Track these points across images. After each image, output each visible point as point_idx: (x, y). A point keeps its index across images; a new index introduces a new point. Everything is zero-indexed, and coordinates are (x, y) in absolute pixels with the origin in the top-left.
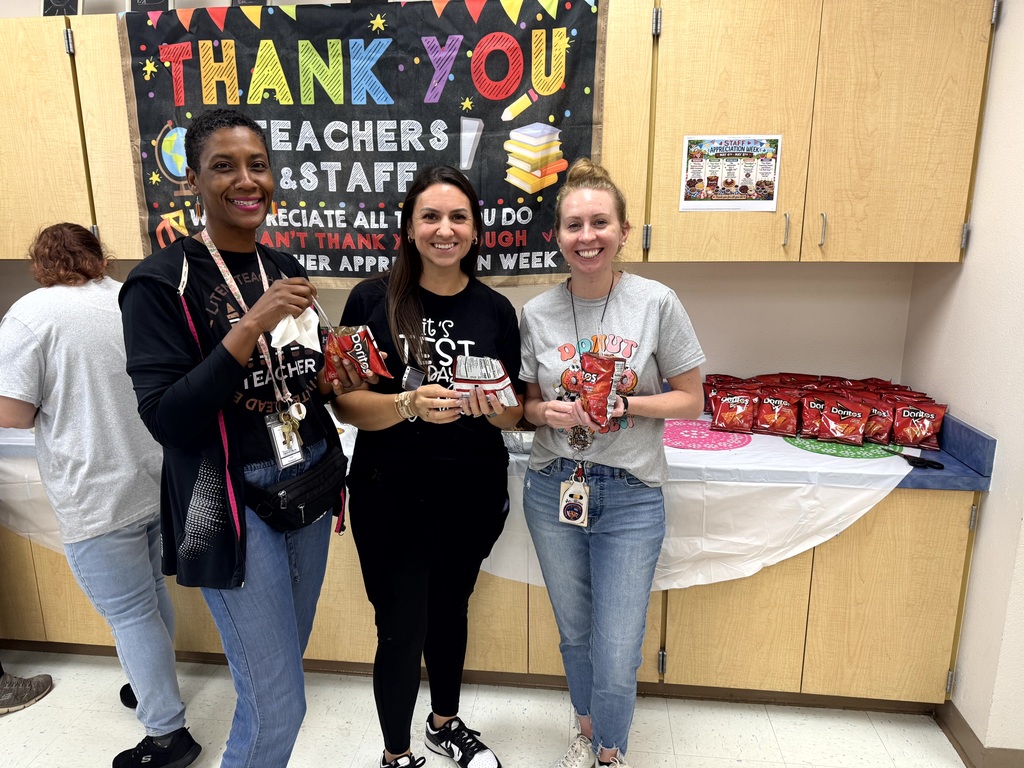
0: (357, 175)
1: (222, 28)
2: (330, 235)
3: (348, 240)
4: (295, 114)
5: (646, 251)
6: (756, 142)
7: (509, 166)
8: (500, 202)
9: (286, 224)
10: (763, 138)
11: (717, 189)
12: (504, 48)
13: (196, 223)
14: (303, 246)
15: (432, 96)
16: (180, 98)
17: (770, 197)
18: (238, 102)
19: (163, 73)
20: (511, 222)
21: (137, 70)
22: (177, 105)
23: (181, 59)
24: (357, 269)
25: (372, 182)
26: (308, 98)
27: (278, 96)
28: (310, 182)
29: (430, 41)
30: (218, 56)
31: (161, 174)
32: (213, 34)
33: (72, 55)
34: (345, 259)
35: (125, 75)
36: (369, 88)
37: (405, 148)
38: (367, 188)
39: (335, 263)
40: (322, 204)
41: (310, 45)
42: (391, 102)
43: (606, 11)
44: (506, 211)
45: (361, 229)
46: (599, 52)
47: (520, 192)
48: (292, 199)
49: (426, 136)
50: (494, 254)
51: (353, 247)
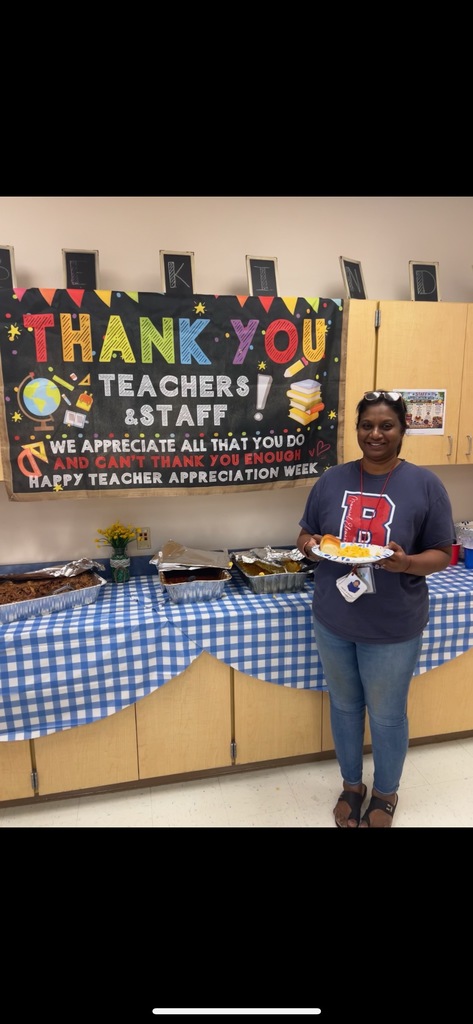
0: (184, 415)
1: (79, 305)
2: (163, 458)
3: (177, 461)
4: (137, 370)
6: (433, 393)
7: (291, 407)
8: (286, 431)
9: (128, 450)
10: (437, 391)
12: (286, 330)
13: (55, 452)
14: (141, 466)
15: (239, 358)
16: (42, 355)
17: (440, 426)
18: (91, 360)
19: (26, 338)
20: (293, 445)
21: (3, 334)
22: (39, 360)
23: (44, 326)
24: (182, 481)
25: (195, 418)
26: (147, 358)
27: (124, 357)
28: (148, 420)
29: (236, 323)
30: (76, 325)
31: (22, 414)
32: (71, 308)
34: (174, 475)
36: (192, 352)
37: (220, 395)
38: (191, 423)
39: (166, 477)
40: (157, 435)
41: (149, 321)
42: (209, 363)
43: (348, 310)
44: (289, 437)
45: (187, 452)
46: (343, 336)
47: (298, 424)
48: (134, 432)
49: (234, 387)
50: (281, 466)
51: (181, 466)
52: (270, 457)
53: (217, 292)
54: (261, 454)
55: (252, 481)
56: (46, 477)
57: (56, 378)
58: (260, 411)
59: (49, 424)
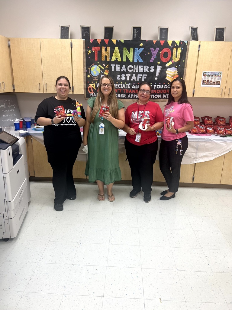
0: (134, 77)
1: (107, 44)
2: (127, 90)
3: (130, 91)
4: (122, 63)
5: (193, 95)
6: (217, 73)
7: (167, 76)
8: (164, 83)
9: (117, 87)
10: (219, 72)
11: (209, 82)
12: (168, 52)
14: (120, 92)
15: (152, 61)
16: (96, 59)
17: (219, 84)
18: (109, 60)
19: (92, 53)
20: (166, 88)
21: (87, 52)
22: (95, 60)
23: (97, 50)
24: (131, 97)
25: (137, 79)
26: (125, 60)
27: (118, 59)
28: (123, 78)
29: (152, 49)
30: (106, 50)
31: (90, 75)
32: (105, 45)
33: (72, 48)
34: (129, 95)
35: (84, 53)
36: (138, 58)
37: (145, 72)
38: (135, 80)
39: (127, 96)
40: (126, 83)
41: (126, 49)
42: (142, 62)
43: (189, 45)
44: (165, 85)
45: (133, 88)
46: (187, 53)
47: (169, 81)
48: (119, 82)
49: (149, 69)
50: (162, 94)
51: (131, 92)
52: (158, 91)
53: (147, 39)
54: (156, 90)
55: (152, 99)
56: (95, 94)
57: (99, 65)
58: (157, 77)
59: (97, 78)
